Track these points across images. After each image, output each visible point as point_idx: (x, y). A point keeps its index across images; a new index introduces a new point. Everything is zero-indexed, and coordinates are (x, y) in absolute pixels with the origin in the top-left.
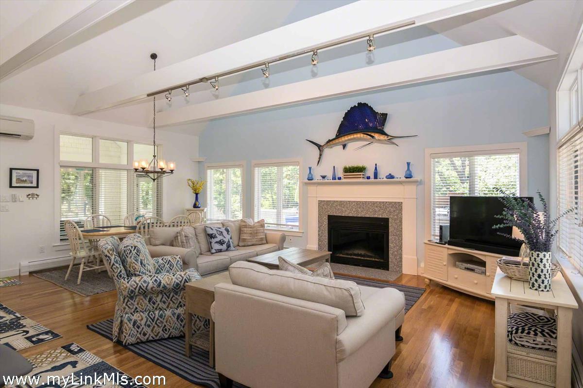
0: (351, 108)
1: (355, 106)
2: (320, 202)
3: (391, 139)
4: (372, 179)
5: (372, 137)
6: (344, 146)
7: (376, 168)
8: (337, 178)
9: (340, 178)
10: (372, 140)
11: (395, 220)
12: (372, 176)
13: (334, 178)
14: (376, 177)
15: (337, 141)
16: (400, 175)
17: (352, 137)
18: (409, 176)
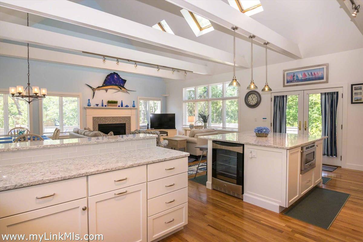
0: (111, 73)
1: (112, 73)
2: (94, 118)
3: (127, 91)
4: (120, 107)
5: (121, 89)
6: (107, 91)
7: (122, 102)
8: (104, 106)
9: (105, 106)
10: (120, 90)
11: (128, 124)
12: (121, 106)
13: (102, 106)
14: (122, 106)
15: (103, 88)
16: (130, 106)
17: (110, 87)
18: (134, 106)
